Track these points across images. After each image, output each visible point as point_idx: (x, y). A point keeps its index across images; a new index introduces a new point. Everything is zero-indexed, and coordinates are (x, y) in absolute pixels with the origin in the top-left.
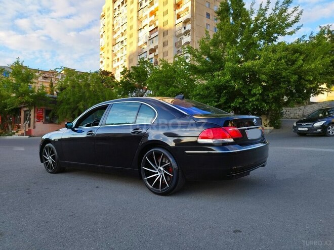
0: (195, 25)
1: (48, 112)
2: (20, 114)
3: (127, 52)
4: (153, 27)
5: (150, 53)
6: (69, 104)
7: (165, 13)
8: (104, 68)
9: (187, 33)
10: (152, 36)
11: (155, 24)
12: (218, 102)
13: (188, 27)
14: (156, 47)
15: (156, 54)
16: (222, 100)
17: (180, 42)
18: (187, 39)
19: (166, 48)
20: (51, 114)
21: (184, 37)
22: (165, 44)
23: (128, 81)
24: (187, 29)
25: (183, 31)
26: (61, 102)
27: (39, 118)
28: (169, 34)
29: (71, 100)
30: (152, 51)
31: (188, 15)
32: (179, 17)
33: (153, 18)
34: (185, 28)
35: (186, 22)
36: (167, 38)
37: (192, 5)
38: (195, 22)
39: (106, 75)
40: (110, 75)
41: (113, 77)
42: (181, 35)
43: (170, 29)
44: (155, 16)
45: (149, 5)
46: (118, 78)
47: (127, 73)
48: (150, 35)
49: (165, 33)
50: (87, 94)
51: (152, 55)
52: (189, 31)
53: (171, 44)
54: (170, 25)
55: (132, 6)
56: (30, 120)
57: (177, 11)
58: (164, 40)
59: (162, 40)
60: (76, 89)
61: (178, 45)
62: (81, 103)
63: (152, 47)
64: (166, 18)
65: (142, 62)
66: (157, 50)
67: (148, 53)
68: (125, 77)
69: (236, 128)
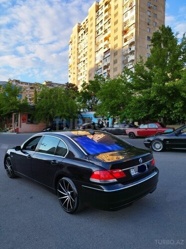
0: (138, 47)
1: (29, 116)
2: (12, 117)
3: (87, 69)
4: (106, 49)
5: (104, 69)
6: (42, 110)
7: (116, 38)
8: (71, 81)
9: (132, 53)
10: (106, 56)
11: (108, 47)
12: (148, 113)
13: (133, 48)
14: (109, 65)
15: (108, 69)
16: (151, 112)
17: (127, 60)
18: (132, 57)
19: (116, 65)
20: (31, 117)
21: (130, 56)
22: (115, 62)
23: (86, 92)
24: (132, 50)
25: (129, 52)
26: (39, 109)
27: (24, 120)
28: (119, 54)
29: (45, 108)
30: (106, 67)
31: (133, 39)
32: (126, 40)
33: (106, 42)
34: (130, 49)
35: (131, 44)
36: (117, 57)
37: (136, 31)
38: (138, 45)
39: (71, 87)
40: (75, 87)
41: (77, 88)
42: (127, 54)
43: (119, 50)
44: (108, 40)
45: (103, 32)
46: (80, 89)
47: (86, 86)
48: (104, 55)
49: (115, 54)
50: (56, 103)
51: (106, 71)
52: (133, 51)
53: (120, 62)
54: (120, 46)
55: (91, 34)
56: (18, 121)
57: (125, 37)
58: (115, 59)
59: (113, 59)
60: (48, 100)
61: (125, 62)
62: (51, 110)
63: (106, 64)
64: (116, 42)
65: (97, 77)
66: (109, 67)
67: (103, 69)
68: (84, 89)
69: (120, 171)
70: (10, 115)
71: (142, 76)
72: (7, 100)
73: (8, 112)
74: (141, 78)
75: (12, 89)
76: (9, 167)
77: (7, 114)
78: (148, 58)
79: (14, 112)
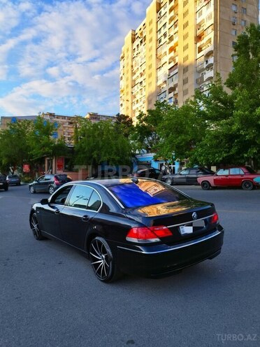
0: (218, 58)
1: (67, 161)
2: (44, 163)
3: (146, 93)
4: (172, 64)
5: (170, 93)
6: (84, 153)
7: (186, 48)
8: (123, 112)
9: (209, 67)
10: (172, 74)
11: (174, 61)
12: (229, 152)
13: (211, 60)
14: (176, 86)
15: (176, 92)
16: (233, 151)
17: (202, 77)
18: (210, 74)
19: (187, 86)
20: (69, 162)
21: (206, 72)
22: (185, 82)
23: (143, 126)
24: (209, 63)
25: (205, 66)
26: (79, 151)
27: (59, 167)
28: (190, 70)
29: (87, 149)
30: (172, 90)
31: (211, 47)
32: (200, 50)
33: (172, 54)
34: (207, 61)
35: (208, 55)
36: (187, 74)
37: (216, 36)
38: (218, 54)
39: (123, 120)
40: (128, 119)
41: (131, 121)
42: (203, 70)
43: (191, 65)
44: (175, 51)
45: (168, 41)
46: (135, 122)
47: (143, 117)
48: (169, 73)
49: (185, 69)
50: (101, 143)
51: (172, 95)
52: (212, 65)
53: (192, 81)
54: (191, 60)
55: (150, 45)
56: (52, 168)
57: (198, 45)
58: (184, 77)
59: (182, 77)
61: (199, 81)
62: (95, 152)
63: (172, 85)
64: (187, 52)
65: (158, 105)
66: (177, 89)
67: (167, 92)
68: (141, 122)
69: (165, 228)
70: (42, 161)
71: (221, 101)
72: (37, 140)
73: (39, 156)
74: (219, 104)
75: (44, 126)
76: (35, 226)
77: (38, 160)
78: (230, 75)
79: (48, 156)
